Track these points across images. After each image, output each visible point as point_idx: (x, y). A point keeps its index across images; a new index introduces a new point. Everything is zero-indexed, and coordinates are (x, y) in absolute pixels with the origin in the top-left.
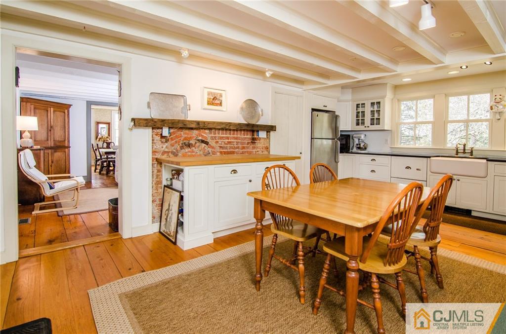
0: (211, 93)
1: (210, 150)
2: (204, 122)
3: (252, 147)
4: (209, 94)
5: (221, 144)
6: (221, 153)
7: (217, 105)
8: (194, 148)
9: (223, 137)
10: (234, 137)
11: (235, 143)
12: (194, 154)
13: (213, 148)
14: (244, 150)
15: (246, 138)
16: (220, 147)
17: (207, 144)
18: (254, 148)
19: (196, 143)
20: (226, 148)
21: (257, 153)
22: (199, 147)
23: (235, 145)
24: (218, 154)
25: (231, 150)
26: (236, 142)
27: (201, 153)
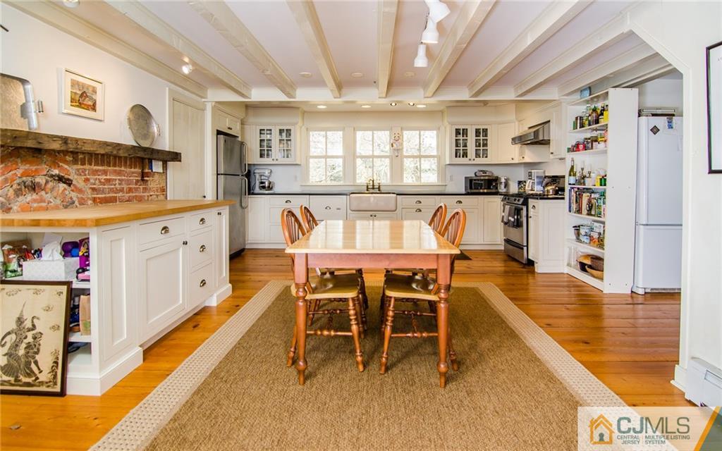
0: (78, 83)
1: (74, 195)
2: (77, 140)
3: (143, 188)
4: (74, 83)
5: (94, 184)
6: (94, 200)
7: (87, 108)
8: (43, 193)
9: (97, 171)
10: (115, 171)
11: (117, 182)
12: (44, 205)
13: (80, 191)
14: (131, 194)
15: (133, 173)
16: (93, 189)
17: (70, 185)
18: (145, 189)
19: (47, 182)
20: (103, 192)
21: (150, 198)
22: (52, 189)
23: (117, 186)
24: (90, 202)
25: (111, 195)
26: (119, 180)
27: (58, 202)
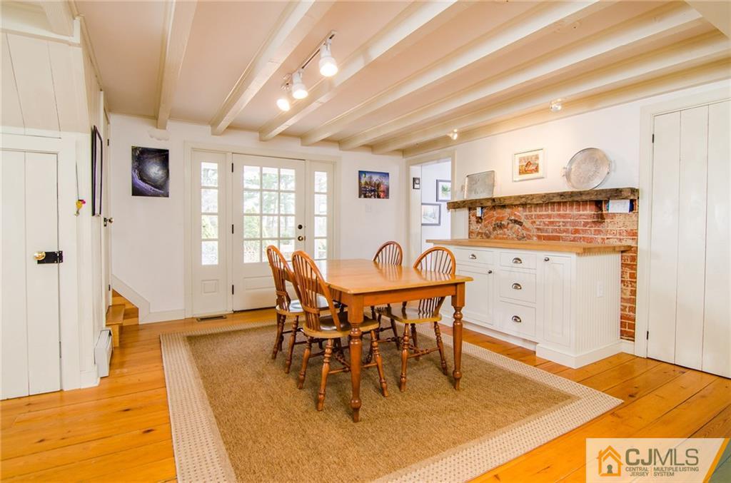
1: (524, 232)
3: (595, 230)
5: (540, 225)
6: (539, 237)
7: (531, 171)
8: (506, 230)
9: (541, 215)
10: (559, 215)
11: (561, 224)
12: (505, 236)
13: (528, 230)
14: (577, 235)
15: (581, 215)
16: (538, 229)
17: (521, 226)
18: (599, 232)
19: (508, 224)
20: (546, 231)
21: (606, 241)
22: (512, 228)
23: (561, 227)
24: (535, 238)
25: (554, 234)
26: (563, 222)
27: (514, 236)
